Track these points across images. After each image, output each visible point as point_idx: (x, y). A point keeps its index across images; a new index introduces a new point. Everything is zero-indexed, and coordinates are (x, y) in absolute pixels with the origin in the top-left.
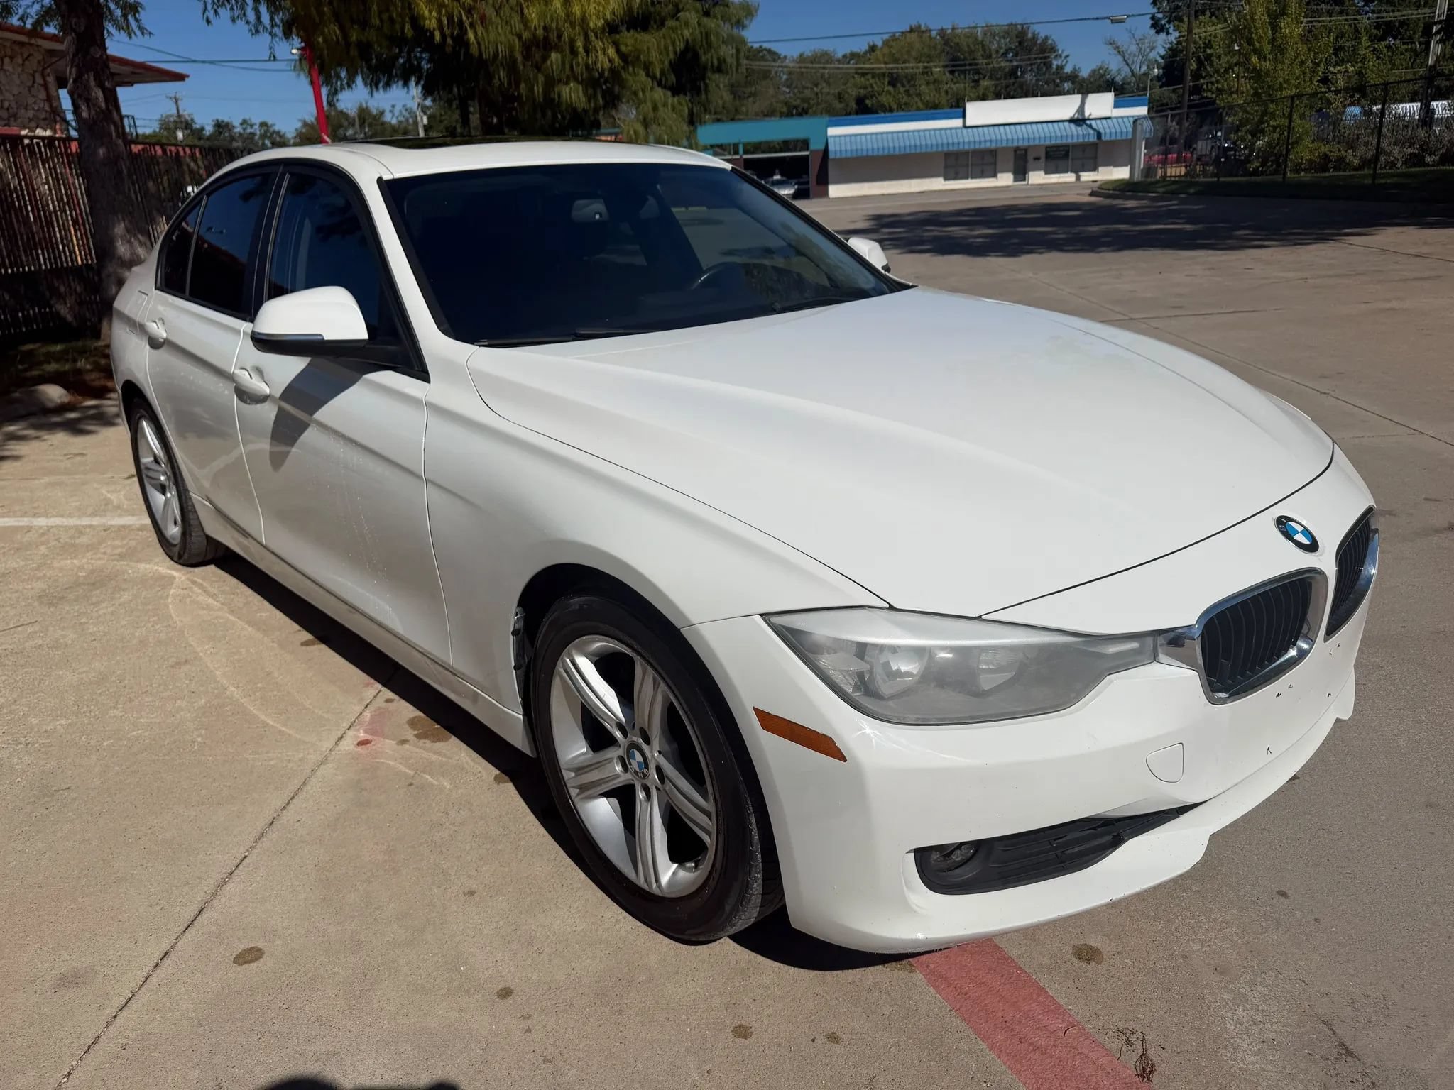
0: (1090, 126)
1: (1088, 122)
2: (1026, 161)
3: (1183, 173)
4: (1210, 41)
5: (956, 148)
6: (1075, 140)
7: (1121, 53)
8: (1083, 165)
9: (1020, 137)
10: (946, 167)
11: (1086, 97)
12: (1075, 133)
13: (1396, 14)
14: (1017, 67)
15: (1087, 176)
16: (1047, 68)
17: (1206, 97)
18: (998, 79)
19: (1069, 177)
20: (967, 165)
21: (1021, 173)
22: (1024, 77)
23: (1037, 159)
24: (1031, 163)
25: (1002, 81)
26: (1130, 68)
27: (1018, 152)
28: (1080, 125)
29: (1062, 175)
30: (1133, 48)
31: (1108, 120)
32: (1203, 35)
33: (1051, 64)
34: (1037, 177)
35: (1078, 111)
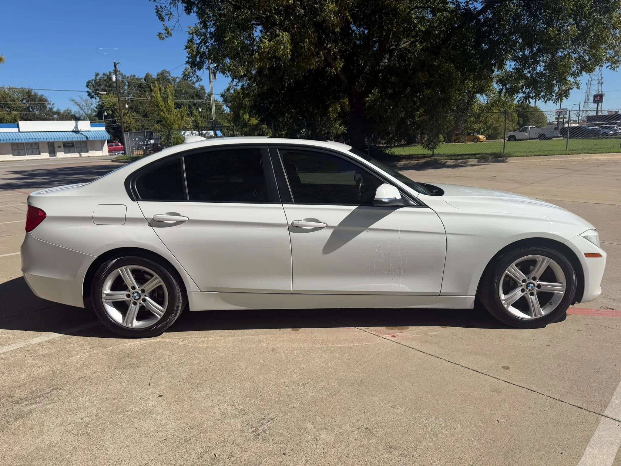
0: (82, 134)
1: (81, 132)
2: (54, 148)
3: (142, 154)
4: (115, 103)
5: (17, 141)
6: (77, 140)
7: (79, 105)
8: (82, 150)
9: (50, 137)
10: (12, 150)
11: (78, 122)
12: (76, 137)
13: (179, 100)
14: (29, 106)
15: (84, 155)
16: (44, 108)
17: (118, 125)
18: (20, 111)
19: (76, 155)
20: (24, 149)
21: (52, 152)
22: (34, 111)
23: (60, 147)
24: (56, 149)
25: (23, 112)
26: (84, 112)
27: (49, 144)
28: (78, 134)
29: (73, 154)
30: (83, 103)
31: (90, 132)
32: (112, 101)
33: (46, 107)
34: (61, 155)
35: (75, 127)
